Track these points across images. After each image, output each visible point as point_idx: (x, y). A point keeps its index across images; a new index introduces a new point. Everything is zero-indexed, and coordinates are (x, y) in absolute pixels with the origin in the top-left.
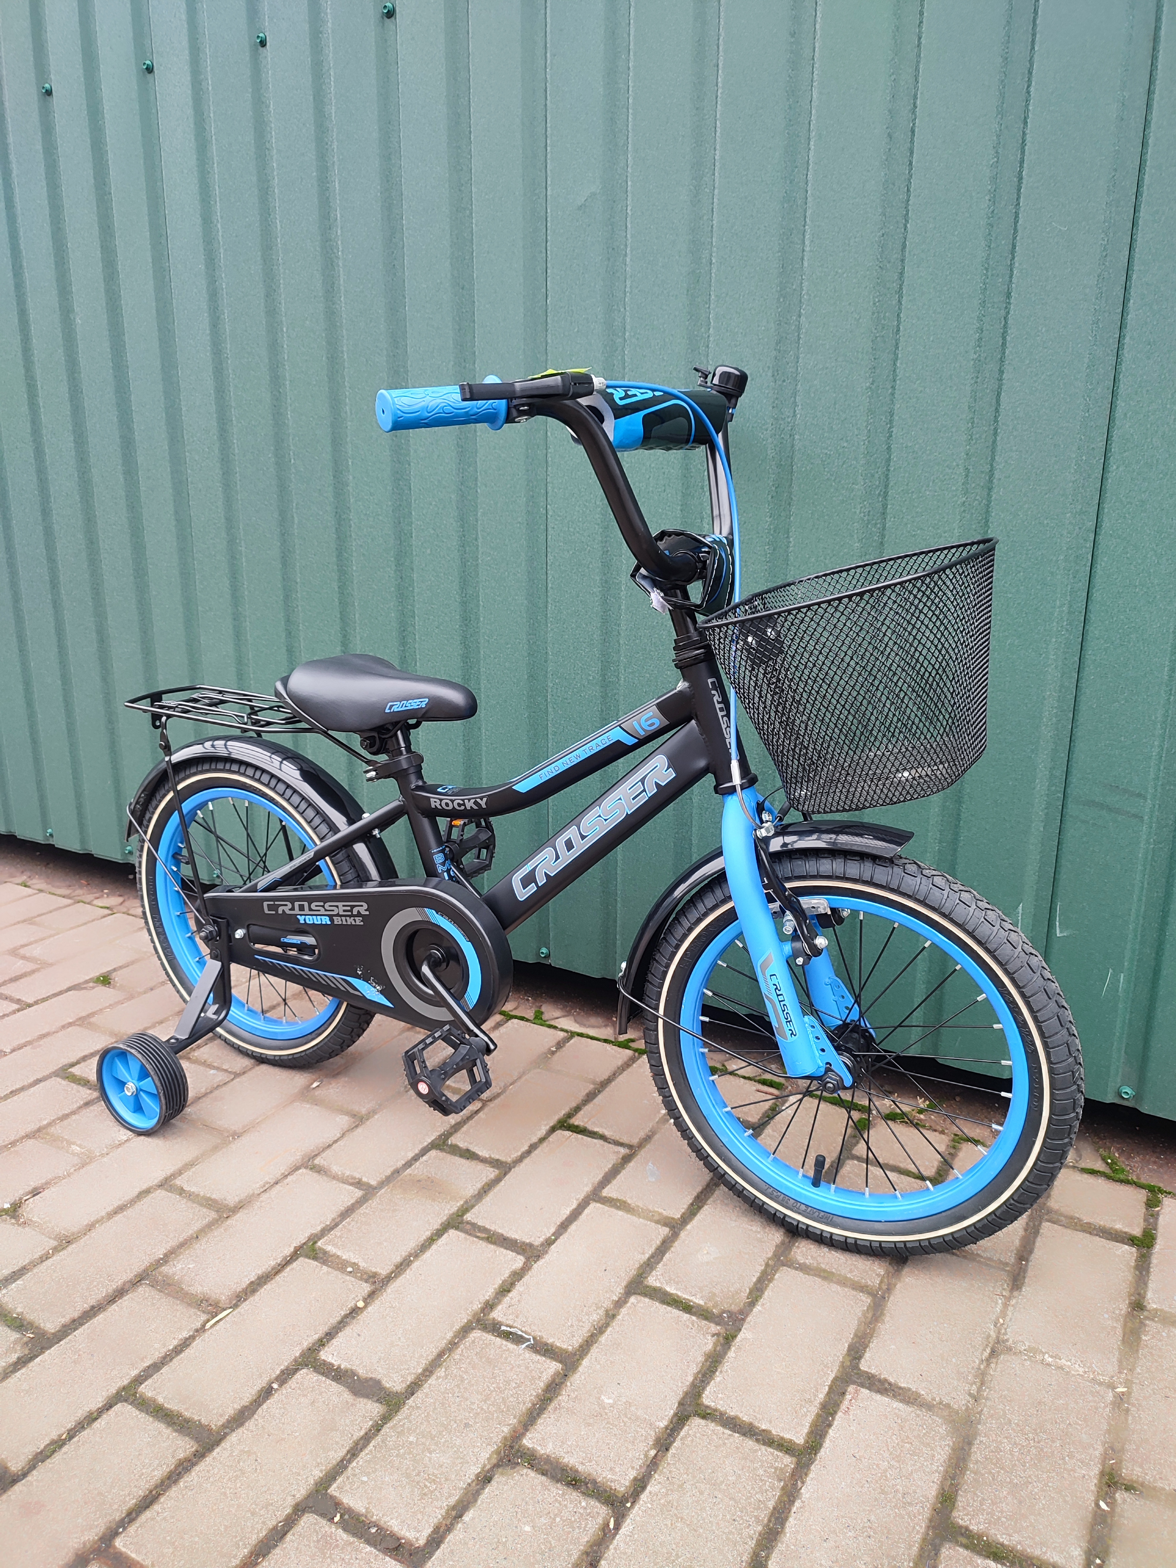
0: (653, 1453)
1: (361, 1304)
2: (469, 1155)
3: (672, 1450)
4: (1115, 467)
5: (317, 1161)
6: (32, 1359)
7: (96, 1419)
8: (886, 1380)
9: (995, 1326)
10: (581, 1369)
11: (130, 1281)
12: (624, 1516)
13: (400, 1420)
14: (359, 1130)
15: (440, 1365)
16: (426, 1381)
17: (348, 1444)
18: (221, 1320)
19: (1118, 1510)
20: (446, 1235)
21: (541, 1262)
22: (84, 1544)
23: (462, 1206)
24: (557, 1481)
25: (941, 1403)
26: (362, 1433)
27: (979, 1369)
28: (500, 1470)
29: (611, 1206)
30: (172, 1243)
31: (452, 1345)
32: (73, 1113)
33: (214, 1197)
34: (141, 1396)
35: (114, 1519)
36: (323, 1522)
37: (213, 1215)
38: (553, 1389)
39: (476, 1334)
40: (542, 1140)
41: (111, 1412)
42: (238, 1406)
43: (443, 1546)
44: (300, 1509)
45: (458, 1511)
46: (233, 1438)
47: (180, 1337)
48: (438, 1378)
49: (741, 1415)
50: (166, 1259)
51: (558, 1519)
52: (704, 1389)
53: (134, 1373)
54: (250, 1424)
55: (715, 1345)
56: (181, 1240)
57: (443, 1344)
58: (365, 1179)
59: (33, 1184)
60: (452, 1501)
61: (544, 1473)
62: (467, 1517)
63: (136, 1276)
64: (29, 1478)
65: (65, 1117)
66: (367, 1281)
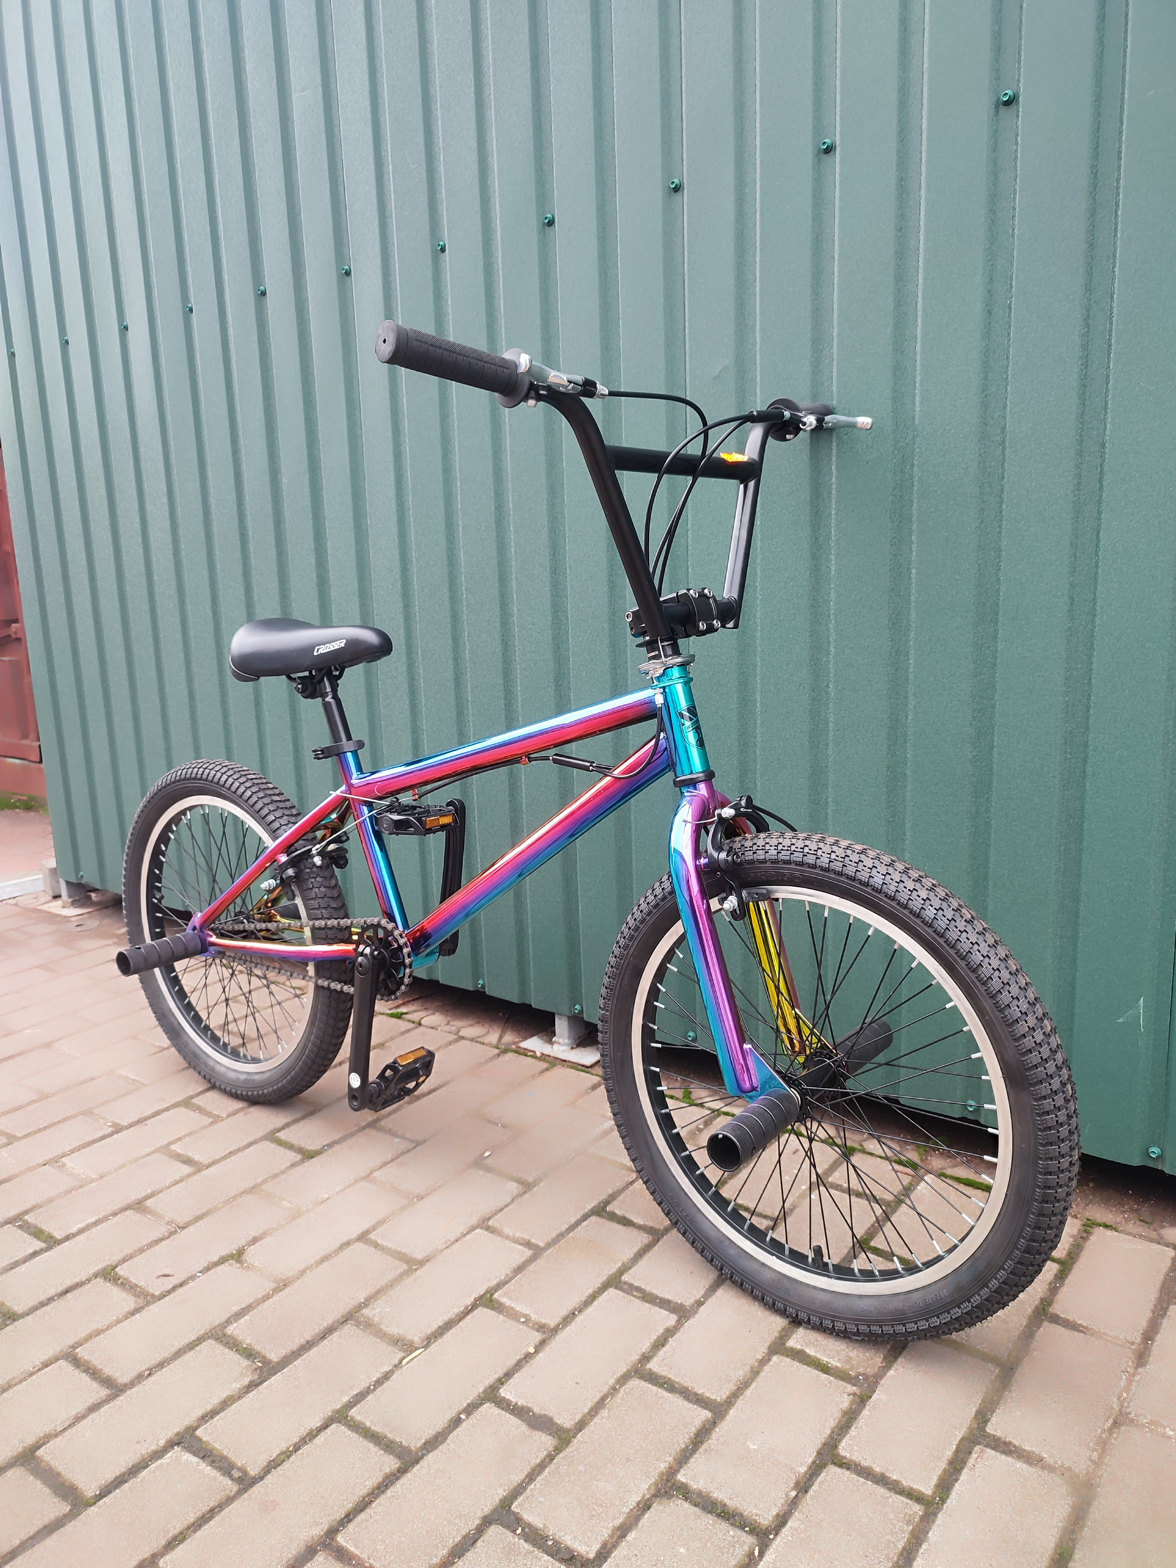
0: (793, 1494)
1: (532, 1350)
2: (625, 1222)
3: (811, 1492)
5: (491, 1223)
6: (261, 1383)
7: (317, 1435)
8: (1010, 1443)
9: (1118, 1399)
10: (728, 1417)
11: (338, 1321)
12: (767, 1545)
13: (571, 1452)
14: (527, 1196)
15: (604, 1407)
16: (591, 1419)
17: (527, 1470)
18: (415, 1357)
20: (606, 1293)
21: (691, 1321)
22: (313, 1537)
23: (620, 1268)
24: (708, 1513)
25: (1062, 1466)
26: (538, 1461)
27: (1100, 1437)
28: (658, 1500)
30: (371, 1290)
31: (614, 1391)
32: (283, 1172)
33: (403, 1251)
34: (352, 1418)
35: (336, 1519)
36: (508, 1533)
37: (404, 1267)
38: (703, 1433)
39: (635, 1382)
41: (329, 1431)
42: (433, 1432)
43: (609, 1560)
44: (487, 1522)
45: (623, 1531)
46: (430, 1458)
47: (382, 1370)
48: (603, 1418)
49: (874, 1467)
50: (366, 1304)
51: (709, 1545)
52: (840, 1441)
53: (345, 1399)
54: (442, 1447)
55: (852, 1403)
56: (378, 1287)
57: (605, 1389)
58: (533, 1240)
59: (253, 1234)
60: (618, 1522)
61: (696, 1505)
62: (631, 1537)
63: (342, 1317)
64: (265, 1481)
65: (276, 1176)
66: (538, 1331)
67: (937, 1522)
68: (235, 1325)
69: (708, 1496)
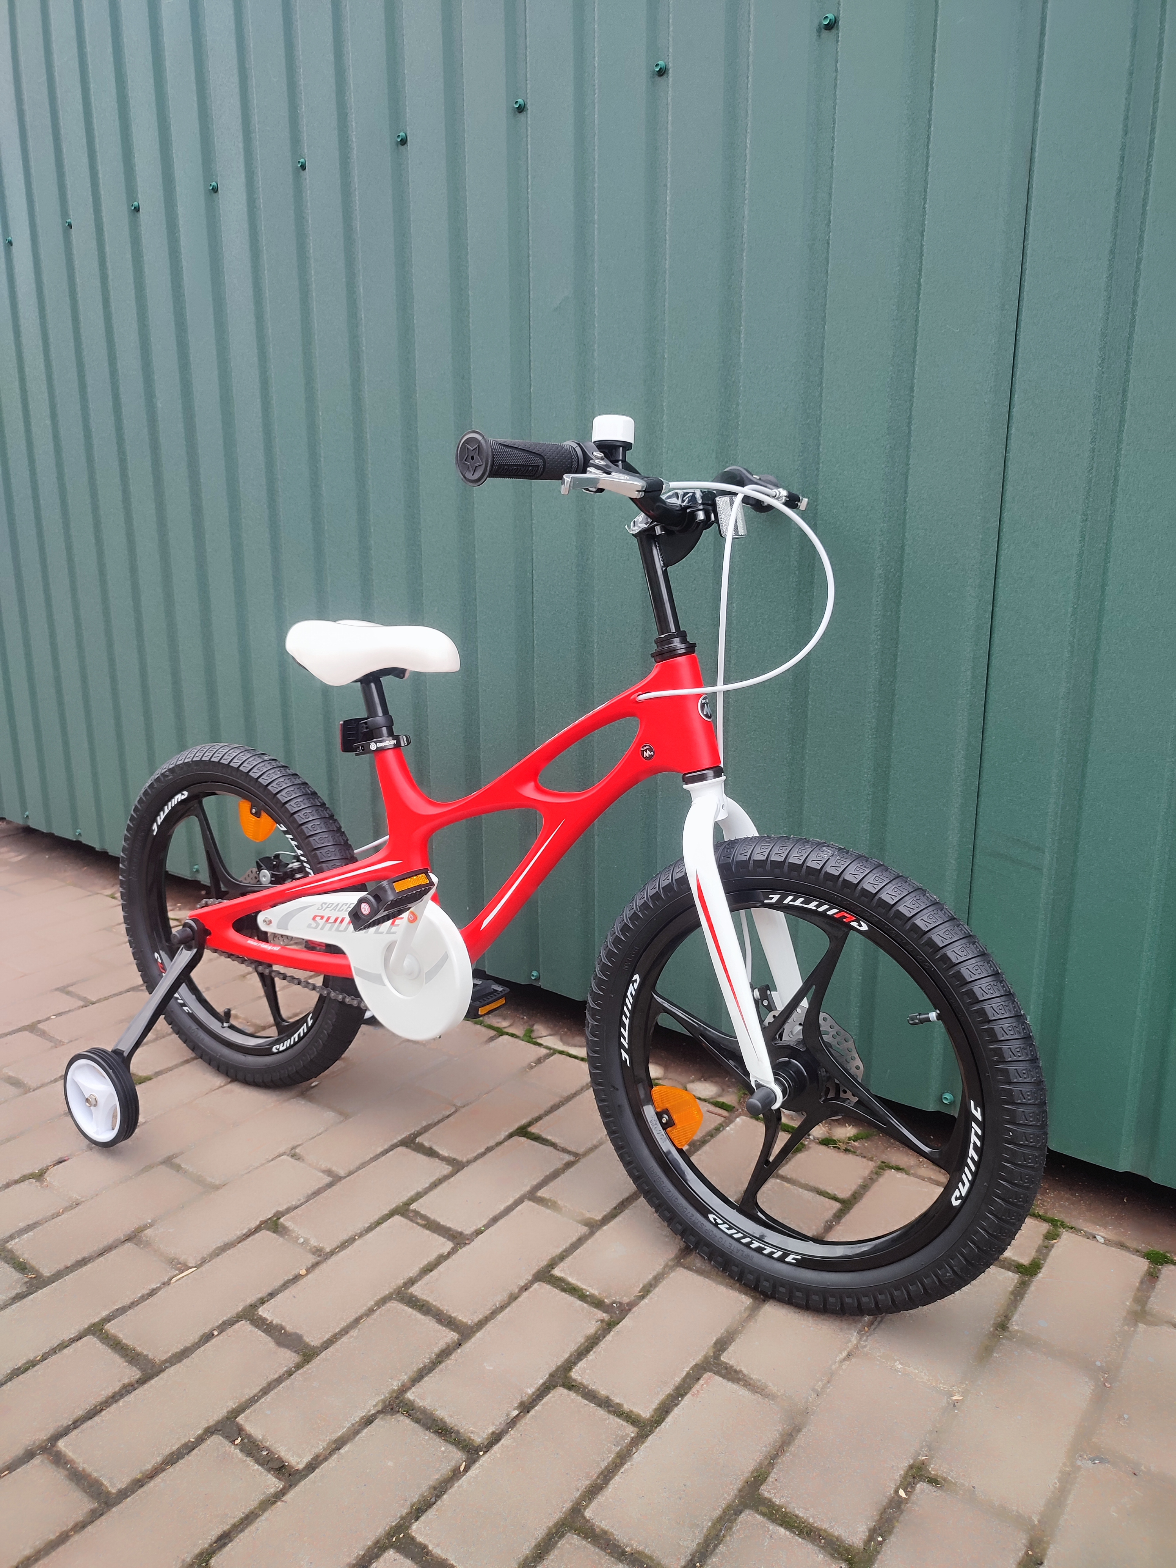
0: (516, 1413)
1: (303, 1272)
2: (431, 1153)
3: (532, 1412)
4: (1006, 545)
5: (298, 1150)
6: (27, 1295)
7: (67, 1346)
8: (741, 1371)
9: (858, 1333)
10: (473, 1340)
11: (120, 1239)
12: (474, 1461)
13: (311, 1369)
14: (342, 1125)
15: (355, 1327)
16: (340, 1338)
17: (264, 1384)
18: (186, 1276)
19: (913, 1498)
20: (390, 1220)
21: (466, 1249)
22: (34, 1442)
23: (412, 1197)
24: (427, 1429)
25: (784, 1395)
26: (276, 1376)
27: (830, 1368)
28: (382, 1415)
29: (543, 1206)
31: (371, 1311)
33: (204, 1175)
34: (106, 1332)
35: (62, 1425)
36: (226, 1443)
37: (199, 1190)
38: (444, 1354)
39: (394, 1305)
40: (499, 1144)
41: (81, 1342)
42: (181, 1347)
43: (317, 1470)
44: (210, 1431)
45: (338, 1444)
46: (172, 1370)
47: (149, 1287)
48: (351, 1338)
49: (602, 1390)
50: (151, 1225)
51: (418, 1459)
52: (575, 1365)
53: (104, 1314)
54: (186, 1361)
55: (597, 1329)
56: (169, 1208)
57: (363, 1310)
58: (334, 1169)
60: (336, 1436)
61: (418, 1421)
62: (344, 1450)
63: (124, 1236)
66: (314, 1253)
67: (645, 1444)
68: (17, 1240)
69: (432, 1414)
